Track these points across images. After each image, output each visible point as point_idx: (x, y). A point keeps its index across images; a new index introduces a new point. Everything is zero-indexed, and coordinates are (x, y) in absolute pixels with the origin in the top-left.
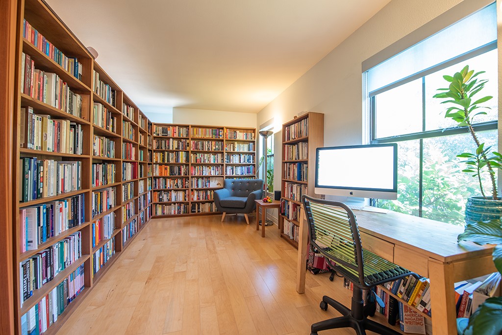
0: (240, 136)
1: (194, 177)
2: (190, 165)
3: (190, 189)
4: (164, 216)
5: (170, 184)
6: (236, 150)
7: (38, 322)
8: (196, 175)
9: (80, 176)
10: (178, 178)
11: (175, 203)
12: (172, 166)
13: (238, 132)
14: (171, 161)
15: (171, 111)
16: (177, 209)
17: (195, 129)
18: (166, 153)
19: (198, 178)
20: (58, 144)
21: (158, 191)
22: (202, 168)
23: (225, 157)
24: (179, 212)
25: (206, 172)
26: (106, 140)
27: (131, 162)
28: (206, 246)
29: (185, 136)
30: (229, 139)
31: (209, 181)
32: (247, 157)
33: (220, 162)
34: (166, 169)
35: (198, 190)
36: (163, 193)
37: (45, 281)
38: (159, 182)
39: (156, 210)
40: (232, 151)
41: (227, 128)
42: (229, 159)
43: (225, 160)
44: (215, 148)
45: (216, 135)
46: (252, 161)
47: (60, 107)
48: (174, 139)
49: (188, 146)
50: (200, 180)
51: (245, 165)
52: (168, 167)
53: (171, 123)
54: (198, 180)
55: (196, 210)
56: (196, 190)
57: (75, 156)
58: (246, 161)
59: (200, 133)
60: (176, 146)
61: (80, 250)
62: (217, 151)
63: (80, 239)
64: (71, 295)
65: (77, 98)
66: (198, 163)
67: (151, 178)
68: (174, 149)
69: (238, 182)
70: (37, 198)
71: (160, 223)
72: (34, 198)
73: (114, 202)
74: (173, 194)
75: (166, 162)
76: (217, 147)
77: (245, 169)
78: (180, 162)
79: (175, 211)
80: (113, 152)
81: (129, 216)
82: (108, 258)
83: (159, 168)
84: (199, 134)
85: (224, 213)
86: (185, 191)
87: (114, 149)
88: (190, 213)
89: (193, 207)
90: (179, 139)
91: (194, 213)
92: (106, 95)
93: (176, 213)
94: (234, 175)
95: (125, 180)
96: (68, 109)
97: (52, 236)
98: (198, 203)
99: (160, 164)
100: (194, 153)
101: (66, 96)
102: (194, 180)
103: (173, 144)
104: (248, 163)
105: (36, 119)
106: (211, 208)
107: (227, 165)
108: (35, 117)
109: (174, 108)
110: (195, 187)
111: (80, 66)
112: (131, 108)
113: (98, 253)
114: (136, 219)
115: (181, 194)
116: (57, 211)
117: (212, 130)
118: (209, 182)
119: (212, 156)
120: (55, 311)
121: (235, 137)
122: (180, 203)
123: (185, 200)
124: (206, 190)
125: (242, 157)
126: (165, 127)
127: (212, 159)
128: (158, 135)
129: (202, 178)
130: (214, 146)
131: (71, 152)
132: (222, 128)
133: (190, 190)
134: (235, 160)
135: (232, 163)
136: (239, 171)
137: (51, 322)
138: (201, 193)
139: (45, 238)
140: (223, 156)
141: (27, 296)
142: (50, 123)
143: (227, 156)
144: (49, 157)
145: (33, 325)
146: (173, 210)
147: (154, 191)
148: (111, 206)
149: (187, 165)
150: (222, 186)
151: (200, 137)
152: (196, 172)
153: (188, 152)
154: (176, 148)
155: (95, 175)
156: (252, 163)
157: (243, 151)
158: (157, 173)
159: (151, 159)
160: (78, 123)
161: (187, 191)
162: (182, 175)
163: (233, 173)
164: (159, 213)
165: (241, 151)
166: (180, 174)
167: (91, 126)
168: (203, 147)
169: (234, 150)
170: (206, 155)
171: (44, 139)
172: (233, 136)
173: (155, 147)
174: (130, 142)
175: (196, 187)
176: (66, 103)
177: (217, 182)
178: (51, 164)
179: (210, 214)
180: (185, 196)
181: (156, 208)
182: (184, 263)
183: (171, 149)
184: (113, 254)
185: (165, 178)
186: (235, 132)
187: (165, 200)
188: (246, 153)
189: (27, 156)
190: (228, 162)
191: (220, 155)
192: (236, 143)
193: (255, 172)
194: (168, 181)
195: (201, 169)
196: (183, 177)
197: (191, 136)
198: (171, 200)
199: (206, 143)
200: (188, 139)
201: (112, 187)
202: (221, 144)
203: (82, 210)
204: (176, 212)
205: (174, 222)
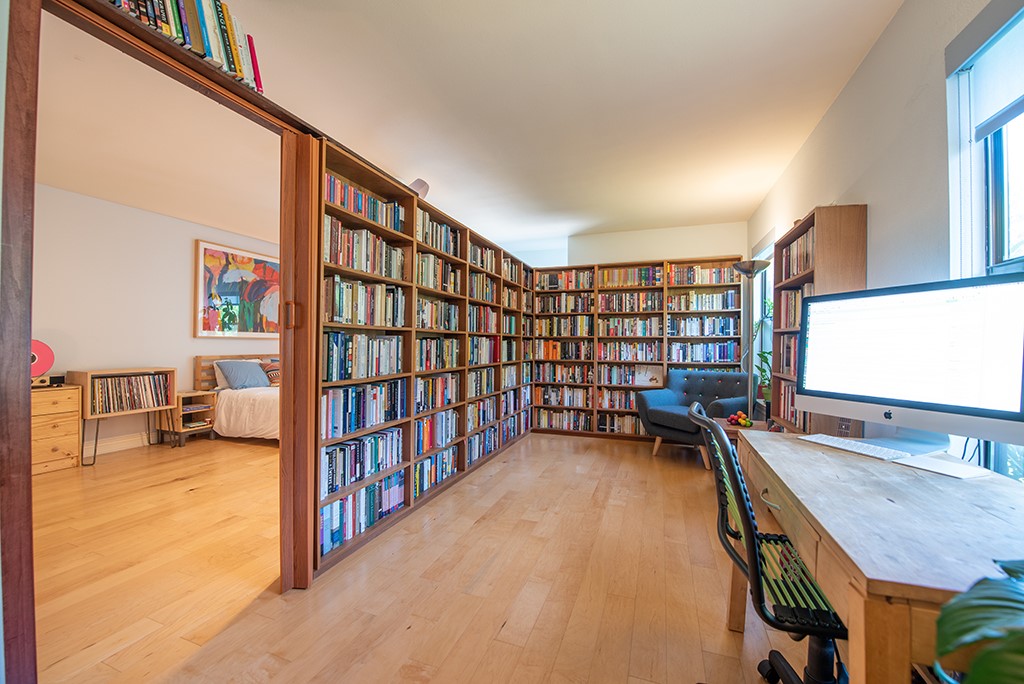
0: (703, 276)
1: (603, 363)
2: (596, 340)
3: (596, 384)
4: (551, 431)
5: (561, 373)
6: (693, 308)
7: (343, 524)
8: (608, 359)
9: (400, 355)
10: (575, 364)
11: (569, 410)
12: (564, 342)
13: (697, 268)
14: (565, 334)
15: (565, 244)
16: (572, 421)
17: (606, 272)
18: (556, 319)
19: (611, 365)
20: (371, 315)
21: (542, 386)
22: (620, 346)
23: (667, 323)
24: (576, 426)
25: (627, 353)
26: (442, 305)
27: (487, 337)
28: (592, 492)
29: (587, 287)
30: (676, 285)
31: (634, 372)
32: (719, 323)
33: (655, 333)
34: (555, 347)
35: (611, 389)
36: (550, 390)
37: (353, 479)
38: (544, 371)
39: (539, 419)
40: (683, 309)
41: (671, 263)
42: (674, 326)
43: (667, 330)
44: (644, 306)
45: (647, 279)
46: (732, 331)
47: (374, 269)
48: (569, 293)
49: (593, 305)
50: (615, 370)
51: (715, 341)
52: (559, 344)
53: (565, 264)
54: (610, 371)
55: (607, 427)
56: (607, 387)
57: (394, 329)
58: (717, 331)
59: (616, 279)
60: (571, 306)
61: (400, 452)
62: (649, 311)
63: (401, 440)
64: (385, 508)
65: (397, 255)
66: (610, 336)
67: (531, 362)
68: (569, 311)
69: (698, 378)
70: (345, 379)
71: (544, 441)
72: (341, 378)
73: (456, 396)
74: (567, 393)
75: (555, 335)
76: (649, 303)
77: (714, 350)
78: (579, 335)
79: (569, 424)
80: (454, 322)
81: (484, 420)
82: (445, 477)
83: (545, 346)
84: (613, 281)
85: (658, 440)
86: (587, 388)
87: (457, 317)
88: (596, 432)
89: (602, 421)
90: (577, 293)
91: (604, 433)
92: (442, 240)
93: (572, 429)
94: (688, 361)
95: (476, 363)
96: (384, 269)
97: (364, 426)
98: (612, 414)
99: (546, 339)
100: (604, 317)
101: (381, 254)
102: (604, 370)
103: (567, 303)
104: (721, 336)
105: (345, 287)
106: (635, 427)
107: (671, 341)
108: (344, 285)
109: (570, 237)
110: (605, 382)
111: (402, 210)
112: (489, 252)
113: (427, 463)
114: (497, 427)
115: (580, 394)
116: (369, 397)
117: (640, 270)
118: (633, 375)
119: (640, 323)
120: (363, 519)
121: (691, 279)
122: (578, 411)
123: (587, 405)
124: (627, 390)
125: (708, 322)
126: (554, 273)
127: (640, 329)
128: (543, 288)
129: (619, 365)
130: (643, 302)
131: (389, 325)
132: (661, 264)
133: (596, 388)
134: (691, 328)
135: (682, 335)
136: (698, 353)
137: (357, 531)
138: (617, 395)
139: (353, 427)
140: (661, 322)
141: (332, 489)
142: (361, 290)
143: (672, 323)
144: (360, 331)
145: (336, 525)
146: (565, 421)
147: (537, 385)
148: (449, 400)
149: (591, 341)
150: (660, 384)
151: (615, 285)
152: (609, 353)
153: (592, 315)
154: (572, 311)
155: (424, 355)
156: (732, 335)
157: (711, 310)
158: (541, 356)
159: (532, 331)
160: (397, 286)
161: (590, 389)
162: (583, 358)
163: (684, 358)
164: (544, 424)
165: (706, 309)
166: (578, 357)
167: (414, 288)
168: (620, 305)
169: (687, 307)
170: (627, 320)
171: (354, 309)
172: (686, 279)
173: (537, 311)
174: (485, 305)
175: (607, 383)
176: (381, 262)
177: (650, 375)
178: (361, 340)
179: (634, 438)
180: (587, 399)
181: (539, 415)
182: (541, 510)
183: (563, 311)
184: (453, 472)
185: (554, 363)
186: (691, 269)
187: (554, 402)
188: (717, 314)
189: (332, 331)
190: (673, 334)
191: (655, 320)
192: (692, 293)
193: (739, 356)
194: (559, 368)
195: (617, 348)
196: (583, 364)
197: (598, 285)
198: (563, 404)
199: (626, 297)
200: (593, 291)
201: (453, 372)
202: (659, 296)
203: (402, 400)
204: (572, 425)
205: (567, 442)
